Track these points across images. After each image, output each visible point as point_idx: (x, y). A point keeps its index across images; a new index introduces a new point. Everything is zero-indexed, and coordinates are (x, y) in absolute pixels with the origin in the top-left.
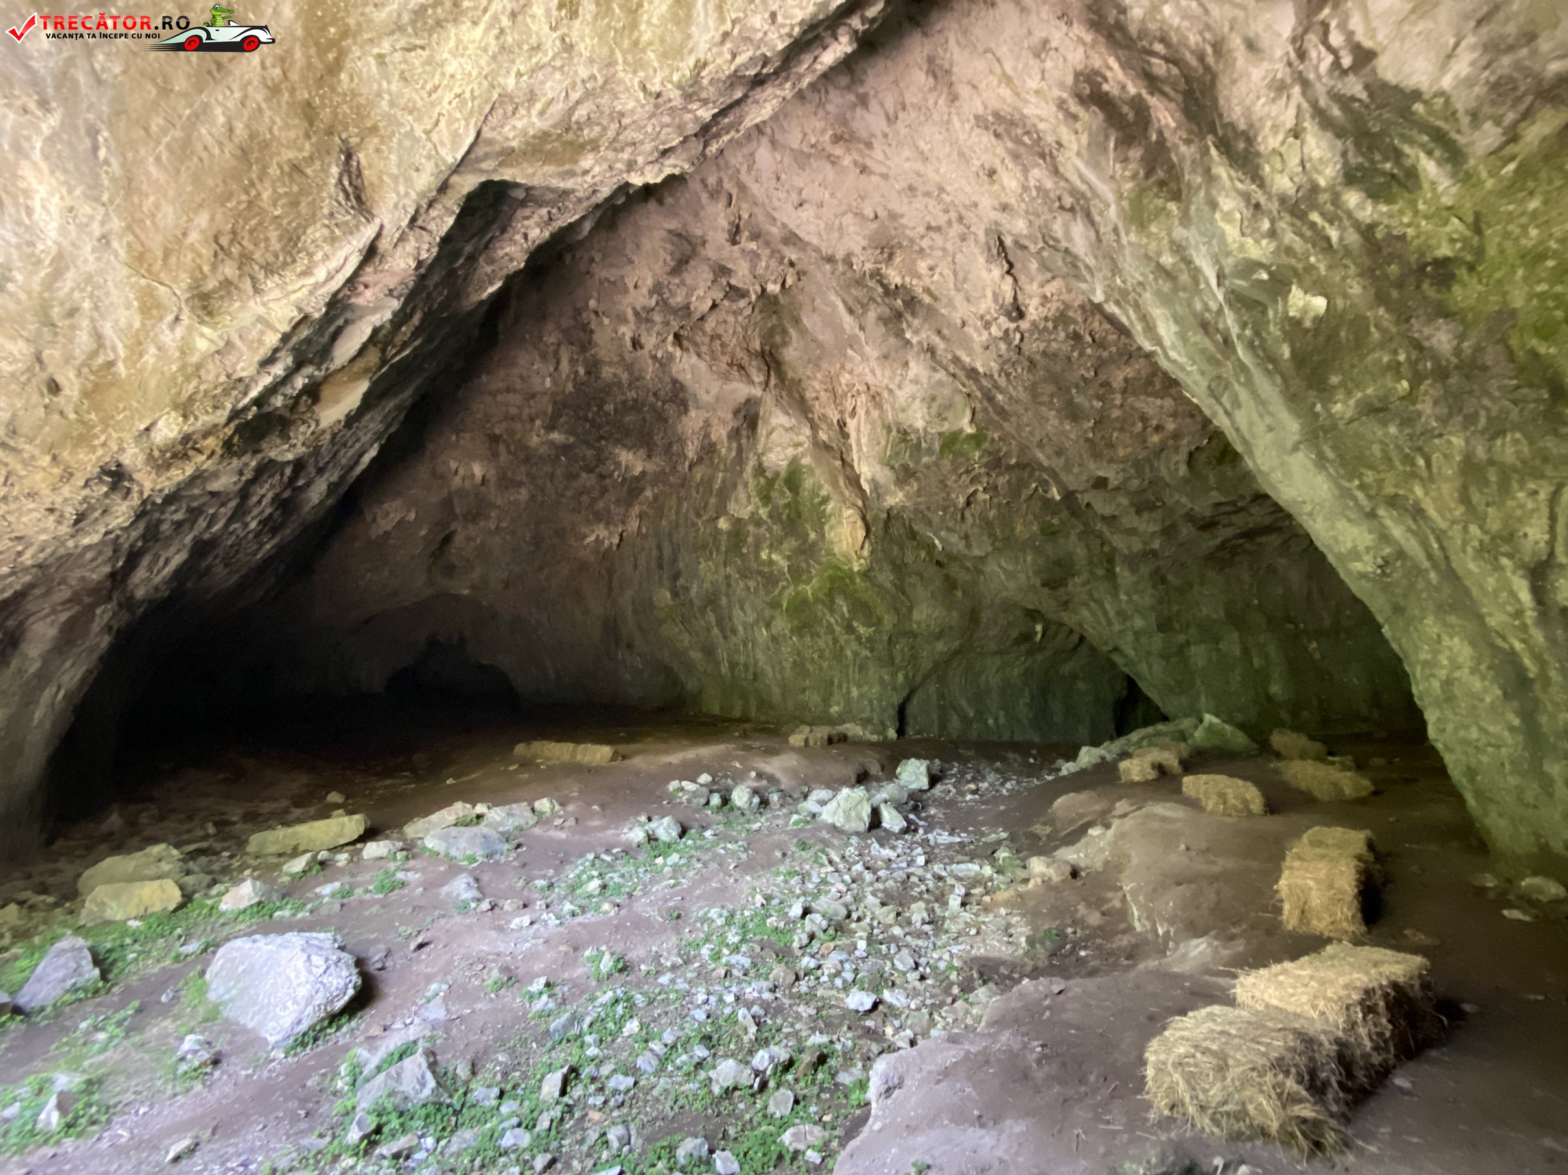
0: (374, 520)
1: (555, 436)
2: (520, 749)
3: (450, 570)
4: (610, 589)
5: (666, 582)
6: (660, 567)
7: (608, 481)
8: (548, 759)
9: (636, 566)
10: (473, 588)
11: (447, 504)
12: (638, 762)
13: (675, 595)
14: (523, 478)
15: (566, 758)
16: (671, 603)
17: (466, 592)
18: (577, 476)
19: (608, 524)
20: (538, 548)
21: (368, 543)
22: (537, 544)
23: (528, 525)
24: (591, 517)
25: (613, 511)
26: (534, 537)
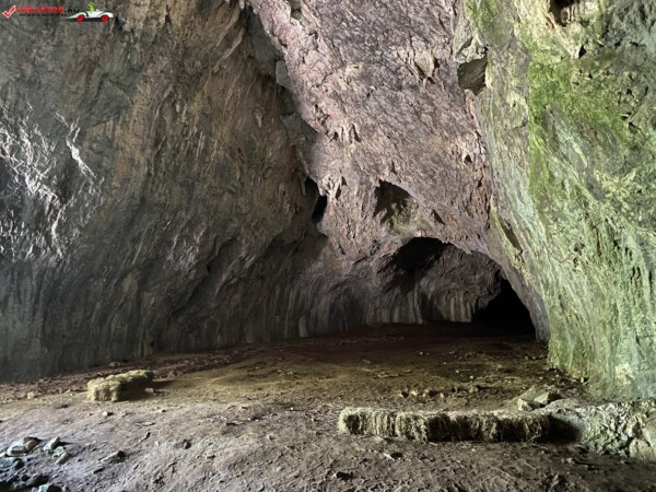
1: (350, 70)
7: (422, 90)
11: (355, 165)
14: (370, 121)
17: (419, 234)
18: (396, 97)
19: (463, 134)
20: (434, 181)
21: (335, 210)
22: (431, 177)
23: (411, 162)
24: (446, 134)
25: (457, 119)
26: (425, 171)
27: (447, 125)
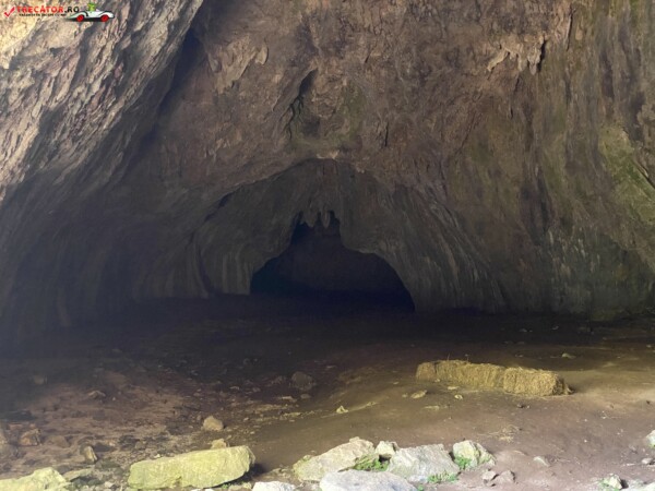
0: (220, 68)
2: (425, 370)
3: (312, 127)
4: (530, 135)
5: (619, 117)
6: (609, 92)
8: (462, 386)
9: (568, 96)
10: (343, 149)
11: (303, 35)
12: (595, 397)
13: (636, 136)
15: (489, 386)
16: (630, 149)
17: (334, 155)
19: (522, 33)
20: (423, 82)
21: (216, 100)
22: (422, 77)
23: (407, 50)
24: (495, 26)
25: (528, 12)
26: (418, 68)
27: (508, 15)
